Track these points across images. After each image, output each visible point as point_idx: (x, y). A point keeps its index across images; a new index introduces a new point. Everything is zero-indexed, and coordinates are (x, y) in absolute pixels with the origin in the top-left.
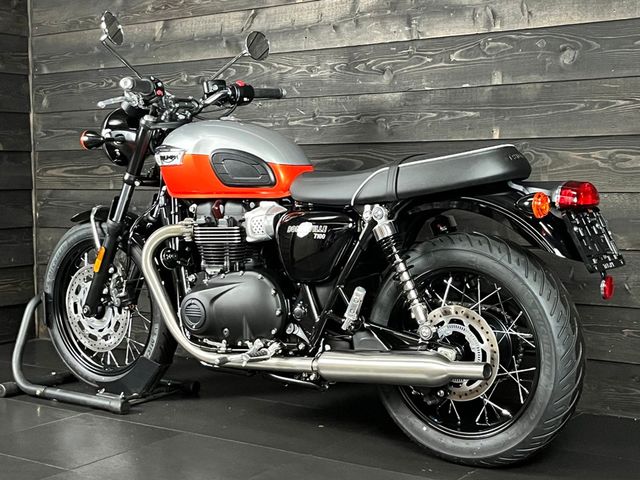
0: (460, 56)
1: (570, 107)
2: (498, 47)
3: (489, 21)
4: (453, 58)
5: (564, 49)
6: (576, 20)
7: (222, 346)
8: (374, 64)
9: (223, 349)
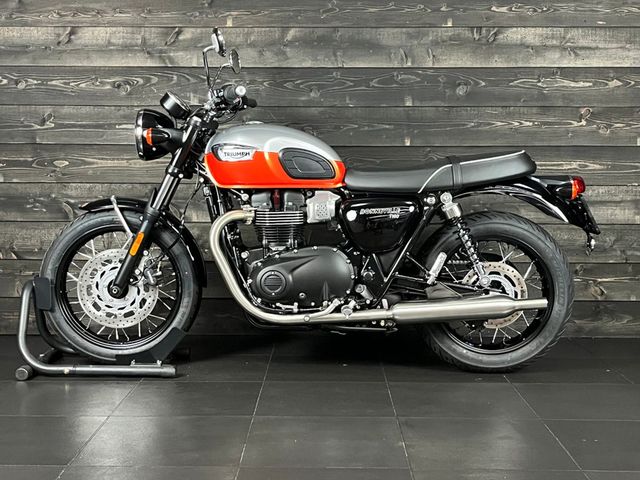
0: (378, 82)
1: (464, 125)
2: (410, 79)
3: (402, 59)
4: (372, 84)
5: (459, 84)
6: (469, 65)
7: (295, 307)
8: (301, 84)
9: (296, 310)
